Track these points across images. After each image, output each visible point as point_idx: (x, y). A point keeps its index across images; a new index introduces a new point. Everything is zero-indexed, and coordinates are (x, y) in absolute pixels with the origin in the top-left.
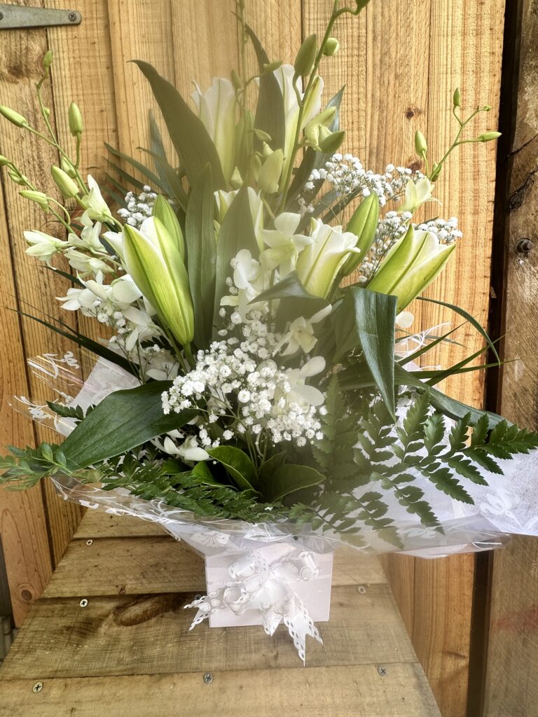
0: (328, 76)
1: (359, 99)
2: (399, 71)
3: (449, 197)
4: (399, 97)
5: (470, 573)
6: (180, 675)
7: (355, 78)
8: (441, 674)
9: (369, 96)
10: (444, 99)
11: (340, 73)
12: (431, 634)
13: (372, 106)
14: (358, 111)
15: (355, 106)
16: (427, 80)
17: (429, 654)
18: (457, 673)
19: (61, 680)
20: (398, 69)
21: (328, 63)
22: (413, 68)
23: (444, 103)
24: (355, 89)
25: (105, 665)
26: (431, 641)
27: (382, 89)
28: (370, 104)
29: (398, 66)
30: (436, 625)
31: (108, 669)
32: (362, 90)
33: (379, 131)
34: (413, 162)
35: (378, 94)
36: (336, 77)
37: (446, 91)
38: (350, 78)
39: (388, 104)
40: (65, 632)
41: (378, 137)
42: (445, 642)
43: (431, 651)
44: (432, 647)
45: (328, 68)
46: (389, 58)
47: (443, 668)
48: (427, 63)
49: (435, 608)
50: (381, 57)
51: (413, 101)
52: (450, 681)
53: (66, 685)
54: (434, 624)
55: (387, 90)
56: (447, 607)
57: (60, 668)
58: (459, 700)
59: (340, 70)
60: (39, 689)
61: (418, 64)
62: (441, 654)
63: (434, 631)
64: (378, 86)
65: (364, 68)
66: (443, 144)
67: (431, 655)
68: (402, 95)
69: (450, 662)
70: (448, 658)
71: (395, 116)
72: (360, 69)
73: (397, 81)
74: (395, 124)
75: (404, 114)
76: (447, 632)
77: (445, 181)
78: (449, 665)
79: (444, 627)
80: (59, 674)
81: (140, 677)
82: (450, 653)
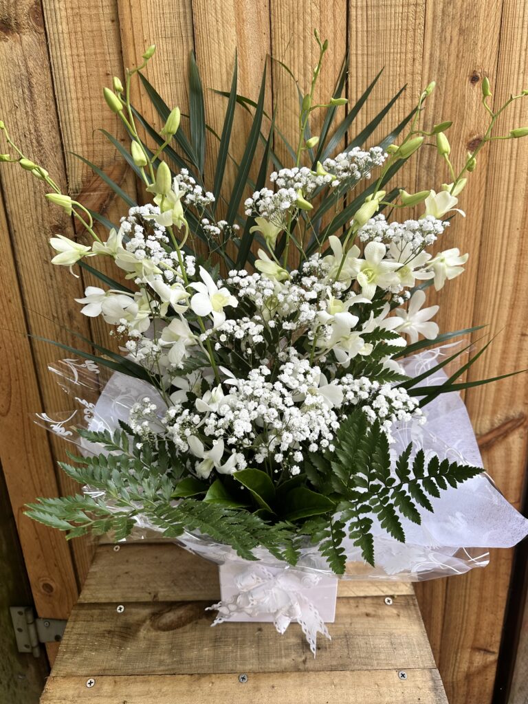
0: (378, 30)
1: (414, 60)
2: (465, 24)
3: (515, 179)
4: (463, 57)
5: (506, 576)
6: (217, 675)
7: (411, 33)
8: (469, 668)
9: (427, 55)
10: (517, 59)
11: (393, 27)
12: (461, 632)
13: (430, 68)
14: (413, 74)
15: (409, 68)
16: (498, 35)
17: (458, 649)
18: (485, 667)
19: (111, 678)
20: (463, 22)
21: (378, 15)
22: (482, 21)
23: (517, 65)
24: (410, 47)
25: (148, 666)
26: (460, 638)
27: (443, 47)
28: (427, 66)
29: (464, 18)
30: (467, 623)
31: (151, 669)
32: (418, 48)
33: (436, 99)
34: (475, 137)
35: (437, 54)
36: (388, 32)
37: (520, 50)
38: (404, 33)
39: (449, 65)
40: (107, 635)
41: (435, 107)
42: (475, 640)
43: (460, 647)
44: (461, 643)
45: (378, 21)
46: (454, 7)
47: (471, 662)
48: (499, 14)
49: (467, 608)
50: (444, 7)
51: (479, 61)
52: (478, 674)
53: (115, 682)
54: (465, 623)
55: (449, 49)
56: (479, 608)
57: (107, 668)
58: (485, 691)
59: (393, 23)
60: (92, 685)
61: (488, 15)
62: (469, 650)
63: (464, 628)
64: (438, 43)
65: (423, 19)
66: (512, 115)
67: (460, 650)
68: (466, 55)
69: (478, 657)
70: (477, 653)
71: (457, 80)
72: (417, 22)
73: (462, 38)
74: (456, 90)
75: (468, 79)
76: (478, 629)
77: (511, 160)
78: (477, 660)
79: (476, 626)
80: (107, 672)
81: (181, 676)
82: (479, 649)
